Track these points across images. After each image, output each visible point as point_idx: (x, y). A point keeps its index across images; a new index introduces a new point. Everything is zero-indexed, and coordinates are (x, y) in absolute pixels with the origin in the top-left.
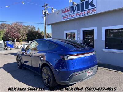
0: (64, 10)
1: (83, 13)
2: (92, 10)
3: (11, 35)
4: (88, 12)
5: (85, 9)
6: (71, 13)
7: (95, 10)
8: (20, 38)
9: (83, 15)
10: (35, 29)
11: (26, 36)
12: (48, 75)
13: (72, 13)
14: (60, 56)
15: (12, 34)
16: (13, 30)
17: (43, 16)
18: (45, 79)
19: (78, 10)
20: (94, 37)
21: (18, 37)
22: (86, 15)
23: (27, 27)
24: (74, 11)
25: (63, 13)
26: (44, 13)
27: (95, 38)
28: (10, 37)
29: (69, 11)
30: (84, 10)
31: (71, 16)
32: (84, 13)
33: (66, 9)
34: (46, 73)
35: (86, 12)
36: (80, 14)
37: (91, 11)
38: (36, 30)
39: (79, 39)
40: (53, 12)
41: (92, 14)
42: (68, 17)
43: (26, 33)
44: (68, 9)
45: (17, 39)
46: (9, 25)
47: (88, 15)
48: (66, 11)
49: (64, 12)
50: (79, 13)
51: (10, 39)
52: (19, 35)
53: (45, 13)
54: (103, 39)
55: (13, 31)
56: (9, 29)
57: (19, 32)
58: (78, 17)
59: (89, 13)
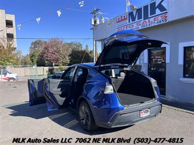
0: (119, 19)
1: (147, 22)
2: (162, 17)
3: (47, 57)
4: (155, 20)
5: (151, 15)
6: (129, 22)
7: (166, 17)
8: (60, 62)
9: (148, 24)
10: (82, 48)
11: (67, 58)
12: (86, 113)
13: (131, 22)
14: (100, 88)
15: (50, 56)
16: (51, 50)
17: (92, 27)
18: (83, 119)
19: (140, 17)
20: (165, 60)
21: (57, 60)
22: (153, 25)
23: (70, 44)
24: (133, 19)
25: (117, 22)
26: (93, 23)
27: (168, 61)
28: (47, 60)
29: (126, 19)
30: (149, 16)
31: (130, 27)
32: (149, 22)
33: (122, 17)
34: (83, 110)
35: (152, 20)
36: (143, 24)
37: (160, 18)
38: (84, 48)
39: (142, 62)
40: (104, 22)
41: (162, 23)
42: (125, 28)
43: (68, 54)
44: (124, 16)
45: (56, 63)
46: (46, 42)
47: (155, 24)
48: (122, 20)
49: (119, 21)
50: (142, 22)
51: (46, 62)
52: (59, 56)
53: (95, 22)
54: (181, 62)
55: (51, 52)
56: (45, 48)
57: (59, 52)
58: (140, 28)
59: (156, 22)
